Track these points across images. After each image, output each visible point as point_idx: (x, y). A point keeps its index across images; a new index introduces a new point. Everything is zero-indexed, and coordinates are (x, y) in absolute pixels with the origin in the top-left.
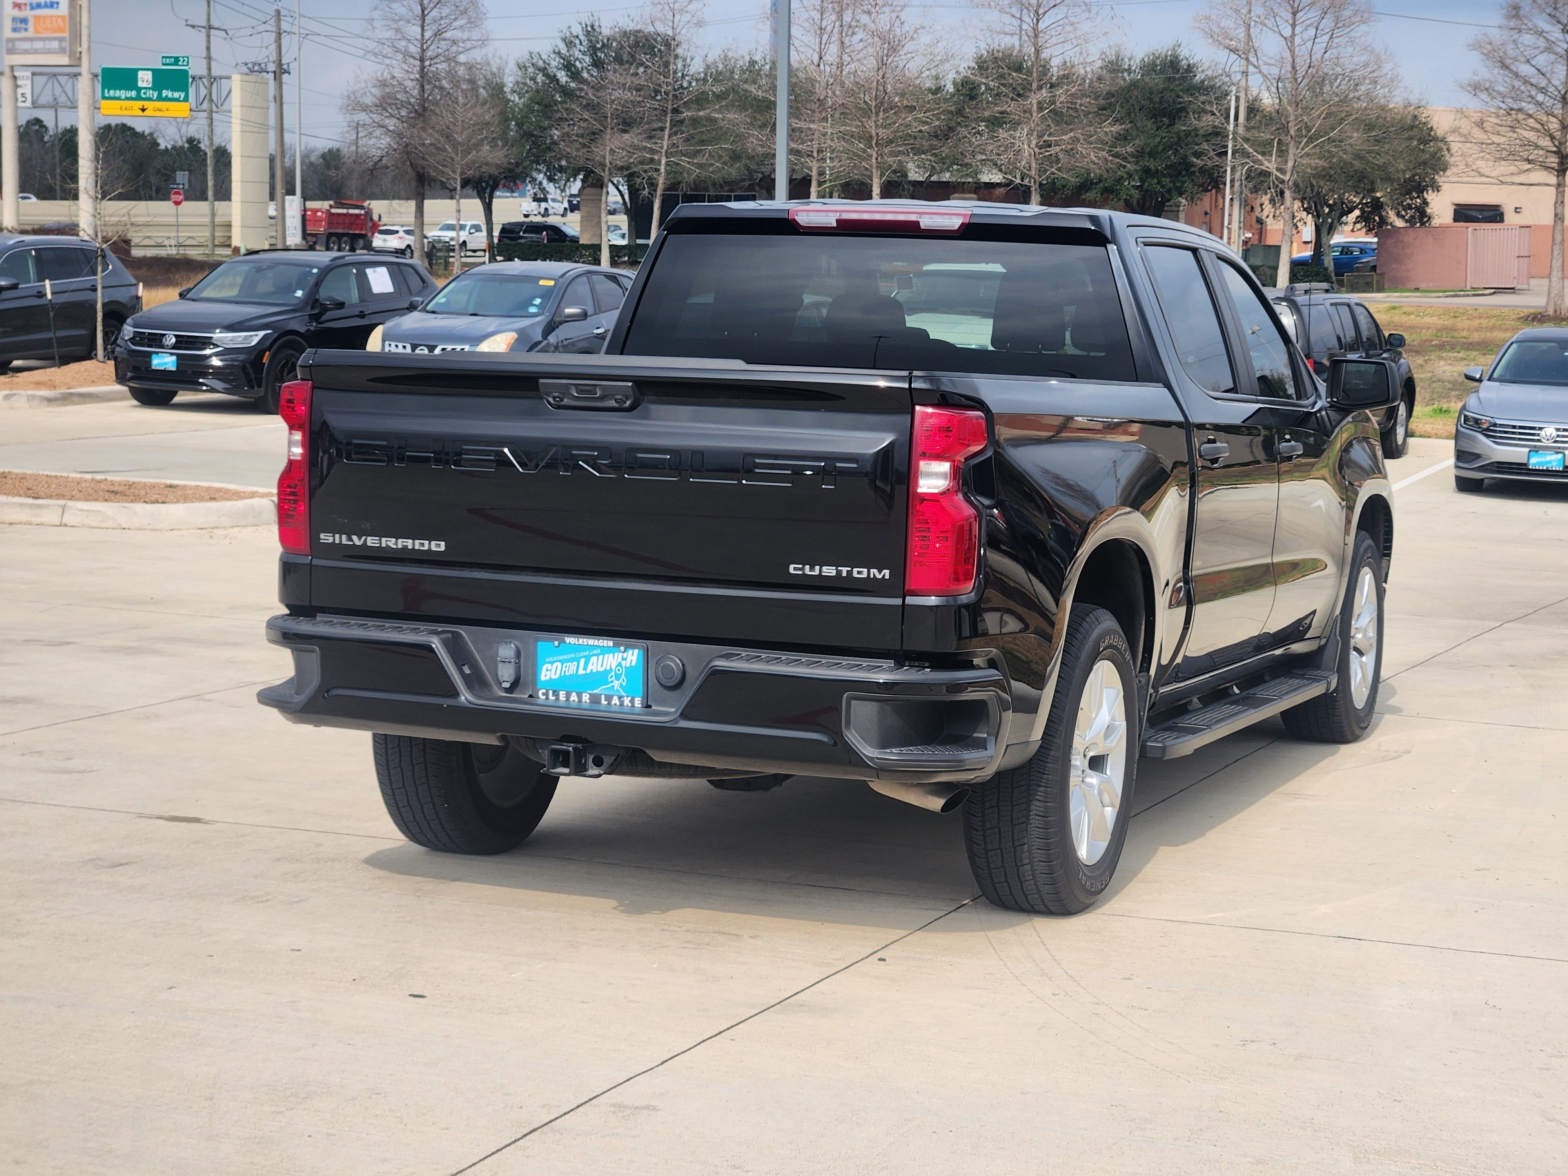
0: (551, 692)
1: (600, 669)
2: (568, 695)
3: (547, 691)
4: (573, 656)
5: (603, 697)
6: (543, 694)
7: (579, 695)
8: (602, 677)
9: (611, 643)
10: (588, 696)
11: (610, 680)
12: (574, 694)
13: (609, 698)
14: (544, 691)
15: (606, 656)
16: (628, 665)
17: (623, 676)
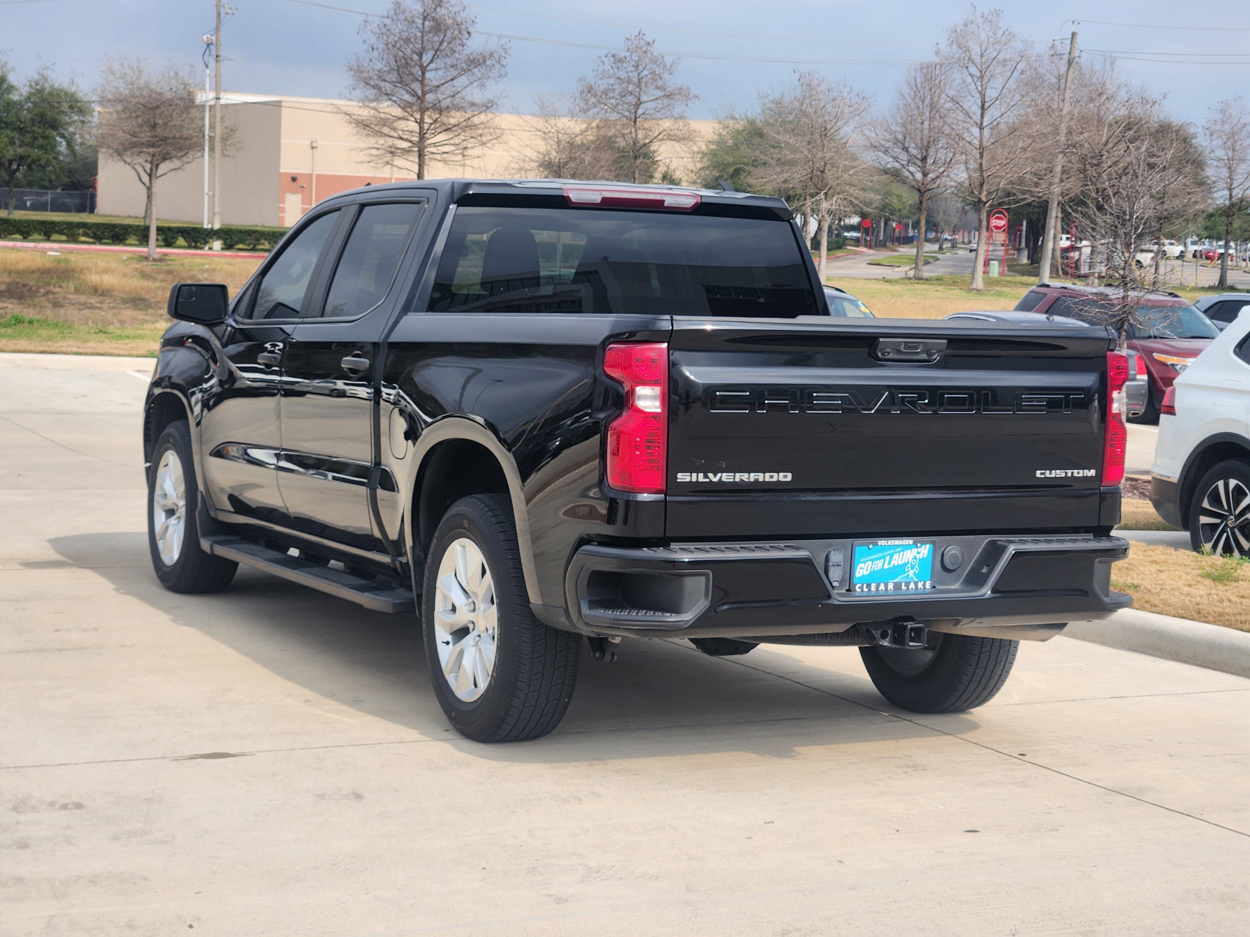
0: (865, 585)
1: (900, 563)
2: (878, 585)
3: (863, 585)
4: (881, 555)
5: (903, 584)
6: (859, 588)
7: (886, 585)
8: (901, 569)
9: (911, 542)
10: (892, 585)
11: (907, 570)
12: (882, 585)
13: (907, 584)
14: (860, 585)
15: (906, 552)
16: (921, 557)
17: (917, 566)
